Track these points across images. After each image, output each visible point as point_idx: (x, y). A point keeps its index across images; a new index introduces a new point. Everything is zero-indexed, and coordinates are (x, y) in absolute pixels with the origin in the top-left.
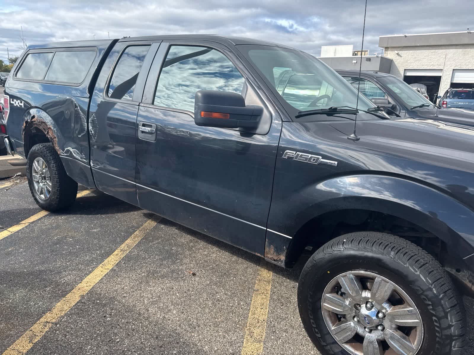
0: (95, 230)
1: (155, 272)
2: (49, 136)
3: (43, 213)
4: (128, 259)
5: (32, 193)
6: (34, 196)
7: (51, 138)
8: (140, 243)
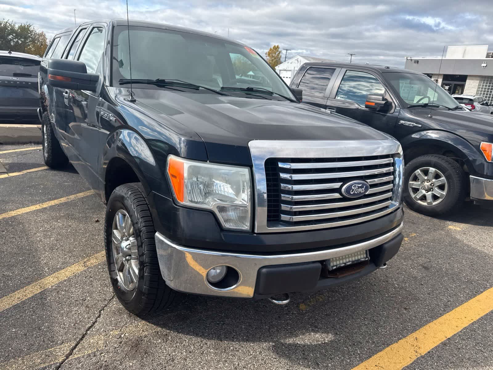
0: (67, 184)
1: (73, 215)
2: (45, 104)
3: (46, 167)
4: (66, 203)
5: (43, 151)
6: (44, 154)
7: (46, 105)
8: (87, 196)
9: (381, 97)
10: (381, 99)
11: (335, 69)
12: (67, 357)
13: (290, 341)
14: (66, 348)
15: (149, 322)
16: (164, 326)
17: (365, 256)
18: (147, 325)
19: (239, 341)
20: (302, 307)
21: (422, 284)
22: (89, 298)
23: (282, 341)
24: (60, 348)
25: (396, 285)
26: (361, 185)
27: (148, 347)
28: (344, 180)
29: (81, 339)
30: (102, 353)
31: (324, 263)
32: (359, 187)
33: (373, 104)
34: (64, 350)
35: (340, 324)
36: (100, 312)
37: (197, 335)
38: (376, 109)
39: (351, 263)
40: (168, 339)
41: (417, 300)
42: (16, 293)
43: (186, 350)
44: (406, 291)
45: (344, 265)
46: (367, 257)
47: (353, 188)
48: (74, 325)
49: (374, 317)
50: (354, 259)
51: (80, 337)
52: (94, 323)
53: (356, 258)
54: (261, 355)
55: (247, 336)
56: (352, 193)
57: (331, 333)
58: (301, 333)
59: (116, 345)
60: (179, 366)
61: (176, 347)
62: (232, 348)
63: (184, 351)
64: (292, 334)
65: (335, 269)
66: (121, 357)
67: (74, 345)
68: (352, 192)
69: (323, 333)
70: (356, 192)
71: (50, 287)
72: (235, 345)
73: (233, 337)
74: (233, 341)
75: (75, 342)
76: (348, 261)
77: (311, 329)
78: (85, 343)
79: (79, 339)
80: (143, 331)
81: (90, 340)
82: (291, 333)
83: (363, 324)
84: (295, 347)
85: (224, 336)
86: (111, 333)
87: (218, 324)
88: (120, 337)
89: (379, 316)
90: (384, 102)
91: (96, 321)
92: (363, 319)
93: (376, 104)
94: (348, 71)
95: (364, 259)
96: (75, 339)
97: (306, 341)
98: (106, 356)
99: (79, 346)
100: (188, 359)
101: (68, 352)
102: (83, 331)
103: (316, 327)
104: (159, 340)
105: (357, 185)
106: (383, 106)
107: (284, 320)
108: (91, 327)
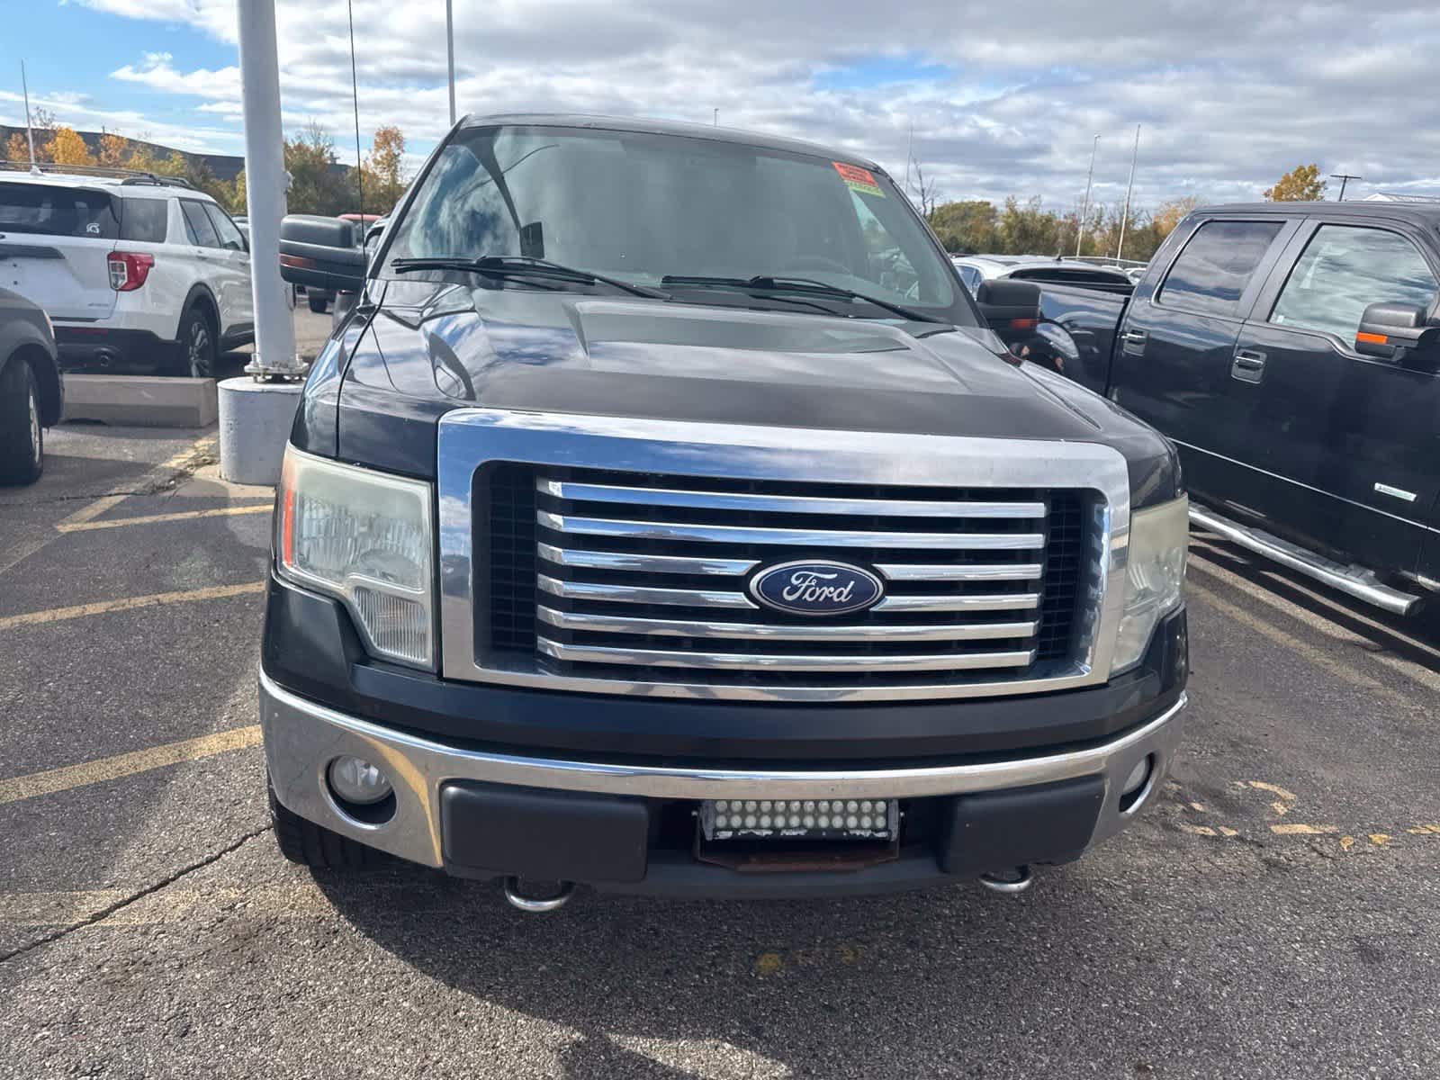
9: (1413, 315)
10: (1412, 322)
11: (1284, 222)
12: (96, 918)
13: (638, 1045)
14: (105, 899)
15: (324, 890)
16: (350, 908)
17: (881, 822)
18: (313, 896)
19: (495, 1001)
20: (768, 962)
21: (1293, 1006)
22: (249, 802)
23: (614, 1038)
24: (95, 896)
25: (1177, 982)
26: (835, 576)
27: (268, 948)
28: (768, 554)
29: (155, 889)
30: (164, 932)
31: (694, 813)
32: (821, 583)
33: (1383, 341)
34: (99, 903)
35: (846, 1048)
36: (245, 838)
37: (405, 954)
38: (1391, 357)
39: (802, 833)
40: (331, 943)
41: (1219, 1051)
42: (125, 756)
43: (346, 983)
44: (1201, 1008)
45: (770, 833)
46: (886, 829)
47: (794, 582)
48: (166, 855)
49: (989, 1059)
50: (823, 822)
51: (155, 883)
52: (209, 861)
53: (838, 822)
54: (520, 1057)
55: (530, 998)
56: (790, 598)
57: (789, 1064)
58: (693, 1033)
59: (206, 925)
60: (292, 1017)
61: (332, 967)
62: (461, 1014)
63: (342, 983)
64: (666, 1030)
65: (726, 841)
66: (191, 954)
67: (127, 896)
68: (789, 593)
69: (764, 1054)
70: (806, 596)
71: (196, 759)
72: (478, 1007)
73: (489, 987)
74: (482, 997)
75: (135, 892)
76: (794, 827)
77: (734, 1032)
78: (151, 901)
79: (148, 887)
80: (292, 907)
81: (168, 896)
82: (663, 1024)
83: (927, 1068)
84: (639, 1067)
85: (471, 978)
86: (223, 892)
87: (483, 942)
88: (230, 908)
89: (1011, 1061)
90: (1419, 332)
91: (217, 858)
92: (940, 1056)
93: (1391, 337)
94: (1324, 228)
95: (868, 834)
96: (142, 885)
97: (688, 1061)
98: (165, 940)
99: (134, 904)
100: (329, 1007)
101: (103, 909)
102: (172, 872)
103: (757, 1032)
104: (308, 941)
105: (814, 574)
106: (1414, 344)
107: (674, 985)
108: (198, 866)
